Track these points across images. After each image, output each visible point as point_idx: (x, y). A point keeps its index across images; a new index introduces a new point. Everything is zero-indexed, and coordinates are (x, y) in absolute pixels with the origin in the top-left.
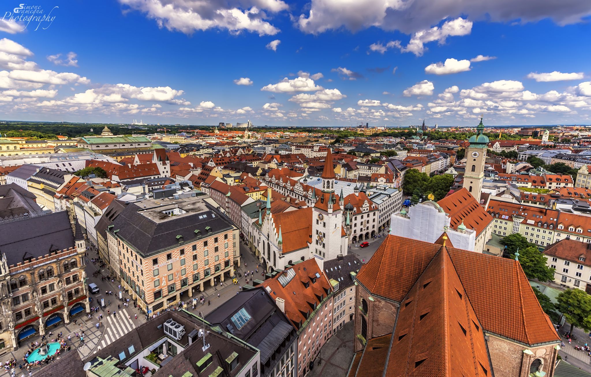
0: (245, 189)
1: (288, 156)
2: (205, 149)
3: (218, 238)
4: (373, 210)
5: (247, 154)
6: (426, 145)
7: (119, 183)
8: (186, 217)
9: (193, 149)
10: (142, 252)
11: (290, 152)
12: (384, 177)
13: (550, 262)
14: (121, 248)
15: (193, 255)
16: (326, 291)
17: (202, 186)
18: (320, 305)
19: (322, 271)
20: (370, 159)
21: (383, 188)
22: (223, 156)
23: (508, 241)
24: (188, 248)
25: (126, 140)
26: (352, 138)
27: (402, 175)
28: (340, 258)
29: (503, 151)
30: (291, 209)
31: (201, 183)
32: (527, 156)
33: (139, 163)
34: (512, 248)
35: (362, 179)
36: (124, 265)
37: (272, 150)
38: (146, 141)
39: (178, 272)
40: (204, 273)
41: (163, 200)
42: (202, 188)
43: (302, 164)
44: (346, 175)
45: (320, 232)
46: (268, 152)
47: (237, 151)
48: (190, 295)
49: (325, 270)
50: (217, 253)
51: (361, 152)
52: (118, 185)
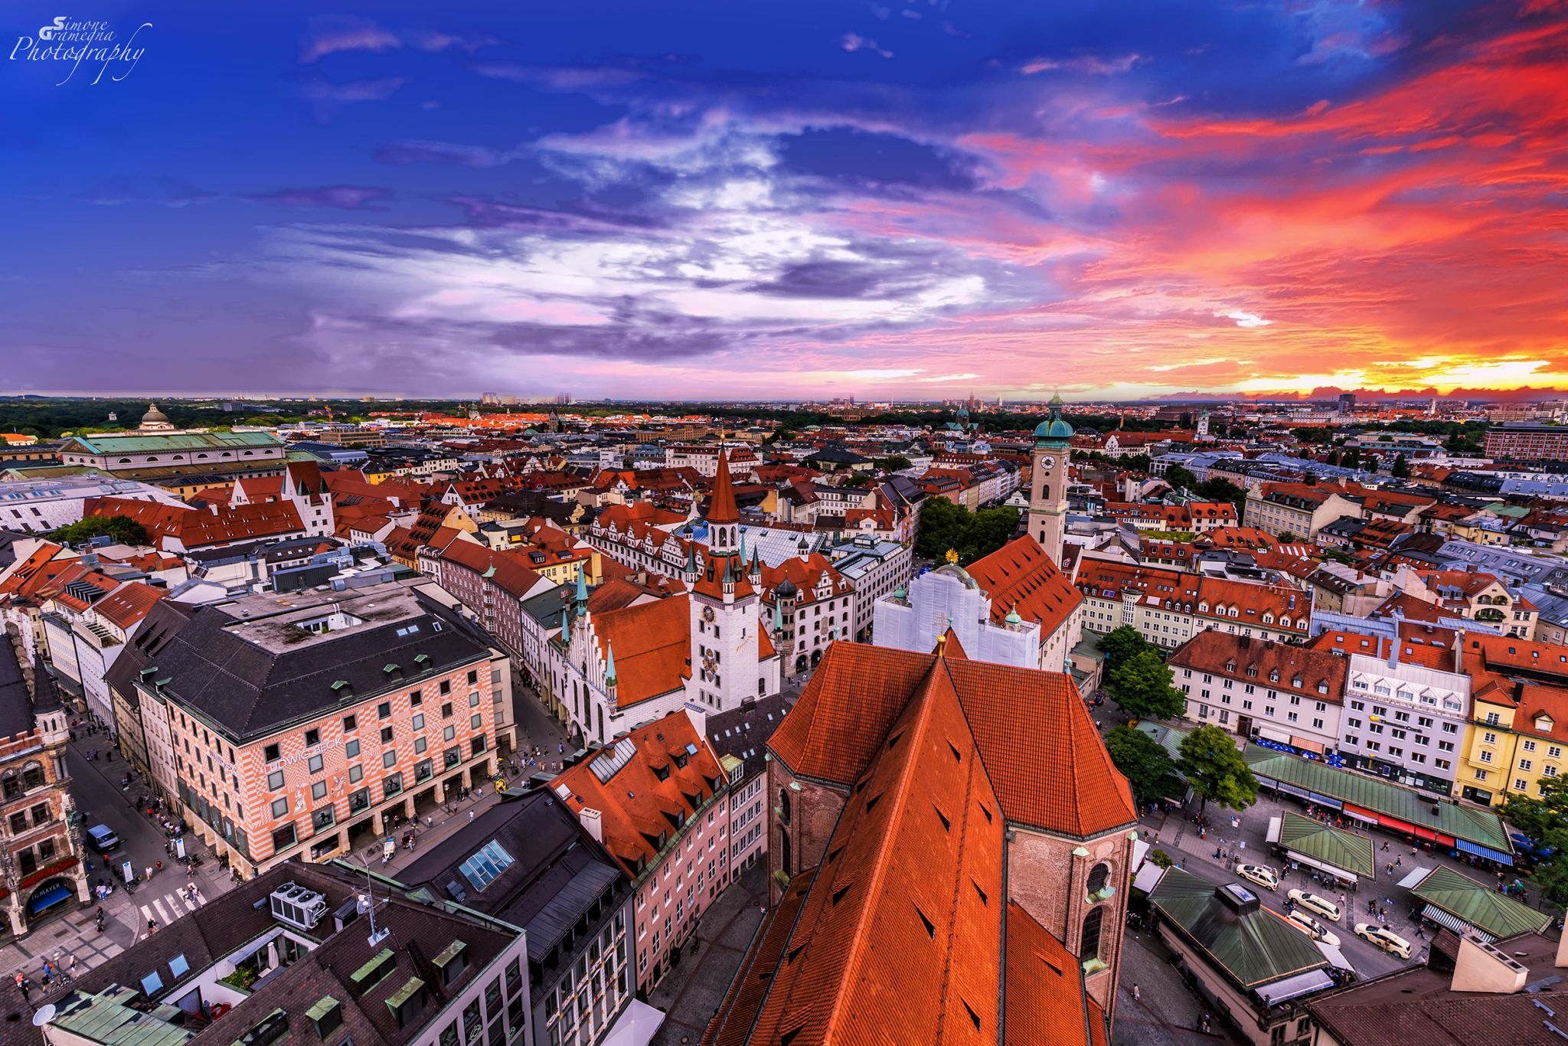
0: (533, 559)
1: (655, 474)
2: (438, 462)
3: (451, 683)
4: (842, 593)
5: (549, 472)
6: (973, 442)
7: (180, 556)
8: (361, 634)
9: (405, 461)
10: (233, 729)
11: (662, 465)
12: (872, 518)
13: (1179, 678)
14: (177, 725)
15: (383, 727)
16: (710, 782)
17: (420, 555)
18: (694, 816)
19: (702, 738)
20: (850, 476)
21: (869, 543)
22: (487, 476)
23: (1110, 643)
24: (366, 712)
25: (208, 442)
26: (814, 429)
27: (914, 511)
28: (748, 706)
29: (1124, 456)
30: (644, 599)
31: (419, 548)
32: (1166, 465)
33: (245, 501)
34: (1118, 657)
35: (824, 523)
36: (187, 770)
37: (616, 459)
38: (269, 442)
39: (339, 774)
40: (416, 774)
41: (299, 593)
42: (421, 559)
43: (690, 491)
44: (790, 516)
45: (709, 651)
46: (604, 465)
47: (522, 464)
48: (379, 829)
49: (709, 735)
50: (449, 721)
51: (832, 461)
52: (178, 562)
